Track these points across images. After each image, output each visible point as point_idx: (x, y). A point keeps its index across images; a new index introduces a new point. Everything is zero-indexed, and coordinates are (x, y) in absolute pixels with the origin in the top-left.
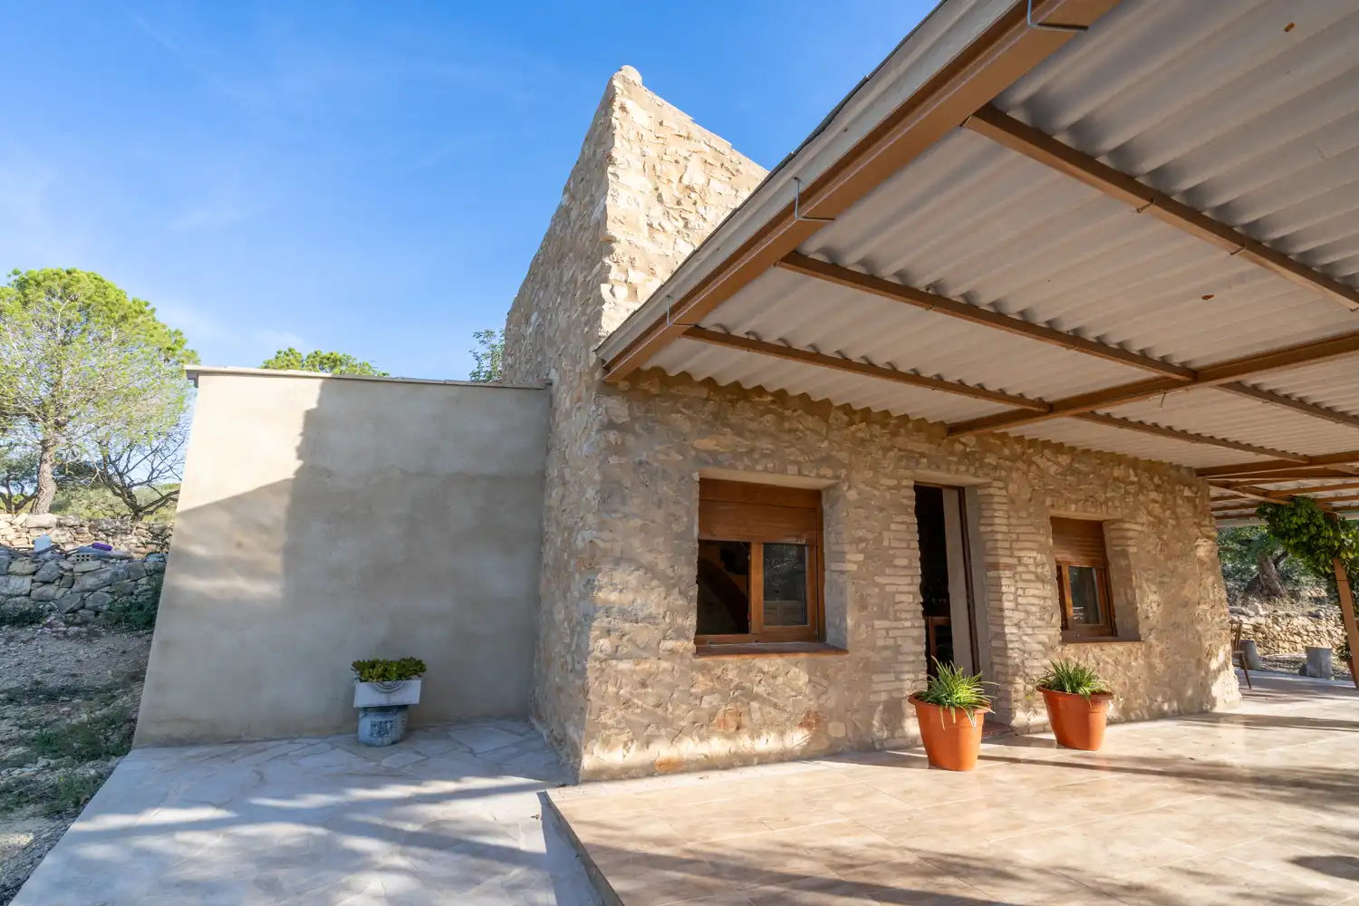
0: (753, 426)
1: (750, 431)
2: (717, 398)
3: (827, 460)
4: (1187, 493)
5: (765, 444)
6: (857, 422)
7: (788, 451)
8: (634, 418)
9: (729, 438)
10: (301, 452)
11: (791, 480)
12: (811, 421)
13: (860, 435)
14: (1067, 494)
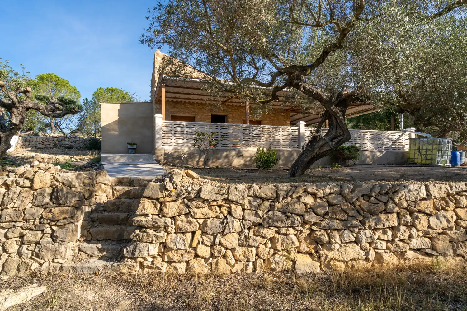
0: (180, 107)
2: (174, 103)
4: (283, 114)
5: (182, 110)
7: (186, 111)
9: (176, 109)
10: (119, 115)
11: (190, 115)
12: (191, 106)
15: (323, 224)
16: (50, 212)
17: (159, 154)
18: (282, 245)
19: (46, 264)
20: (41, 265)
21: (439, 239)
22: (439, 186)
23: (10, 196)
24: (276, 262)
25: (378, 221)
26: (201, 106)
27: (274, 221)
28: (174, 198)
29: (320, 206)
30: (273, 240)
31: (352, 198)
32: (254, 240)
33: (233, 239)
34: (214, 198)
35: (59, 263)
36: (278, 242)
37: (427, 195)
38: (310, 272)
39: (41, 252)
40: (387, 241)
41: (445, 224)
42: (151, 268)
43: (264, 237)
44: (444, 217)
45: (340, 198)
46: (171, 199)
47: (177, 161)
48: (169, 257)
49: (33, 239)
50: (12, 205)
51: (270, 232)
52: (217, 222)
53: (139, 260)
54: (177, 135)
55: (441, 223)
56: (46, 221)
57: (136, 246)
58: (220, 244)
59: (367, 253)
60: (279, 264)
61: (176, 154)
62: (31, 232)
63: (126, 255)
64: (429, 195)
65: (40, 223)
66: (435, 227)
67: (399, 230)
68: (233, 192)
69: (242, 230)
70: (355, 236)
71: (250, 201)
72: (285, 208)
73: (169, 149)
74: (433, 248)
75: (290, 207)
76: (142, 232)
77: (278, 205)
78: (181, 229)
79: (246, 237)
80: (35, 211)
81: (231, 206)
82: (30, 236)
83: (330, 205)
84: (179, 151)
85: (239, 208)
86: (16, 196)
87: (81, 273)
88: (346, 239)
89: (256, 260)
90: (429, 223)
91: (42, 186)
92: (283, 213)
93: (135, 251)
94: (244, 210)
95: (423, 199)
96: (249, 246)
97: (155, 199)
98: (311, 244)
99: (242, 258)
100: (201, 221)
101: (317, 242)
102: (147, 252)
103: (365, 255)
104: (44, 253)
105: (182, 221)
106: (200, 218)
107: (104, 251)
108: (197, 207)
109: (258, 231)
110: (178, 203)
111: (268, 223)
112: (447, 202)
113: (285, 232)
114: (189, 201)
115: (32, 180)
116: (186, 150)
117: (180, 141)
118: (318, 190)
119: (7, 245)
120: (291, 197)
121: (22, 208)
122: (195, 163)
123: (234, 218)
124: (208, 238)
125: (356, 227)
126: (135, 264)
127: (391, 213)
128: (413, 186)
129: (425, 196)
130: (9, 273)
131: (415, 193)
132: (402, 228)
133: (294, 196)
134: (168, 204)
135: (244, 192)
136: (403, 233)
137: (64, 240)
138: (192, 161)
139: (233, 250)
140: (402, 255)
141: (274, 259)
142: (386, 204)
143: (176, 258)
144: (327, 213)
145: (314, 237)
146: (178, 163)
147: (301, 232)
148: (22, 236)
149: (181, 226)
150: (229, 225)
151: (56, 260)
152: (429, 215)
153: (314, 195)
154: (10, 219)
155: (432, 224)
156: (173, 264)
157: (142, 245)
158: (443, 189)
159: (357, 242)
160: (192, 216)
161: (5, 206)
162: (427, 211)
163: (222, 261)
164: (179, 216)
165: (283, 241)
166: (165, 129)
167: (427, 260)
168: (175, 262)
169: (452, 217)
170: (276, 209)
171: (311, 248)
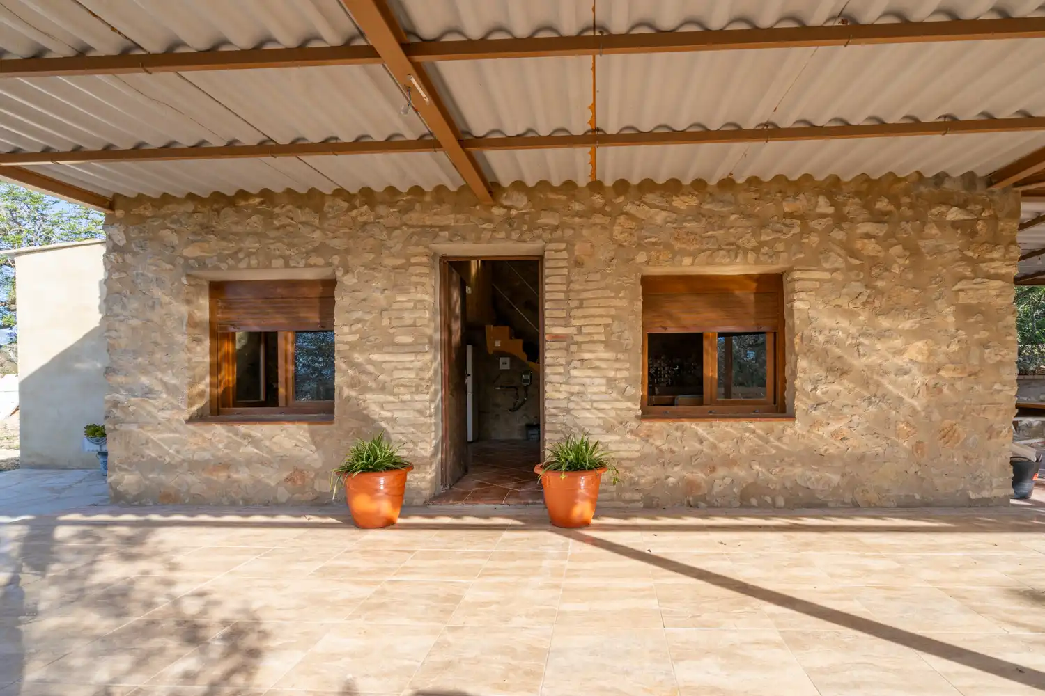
0: (239, 229)
1: (235, 234)
2: (204, 210)
3: (321, 250)
6: (358, 205)
7: (272, 247)
8: (128, 239)
9: (214, 244)
13: (361, 219)
14: (678, 246)
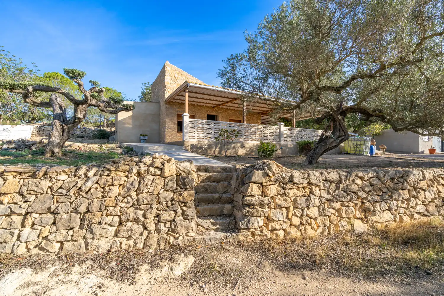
8: (169, 107)
9: (181, 109)
11: (191, 114)
14: (232, 116)
15: (369, 198)
16: (181, 195)
17: (187, 145)
18: (346, 214)
19: (181, 238)
20: (177, 238)
21: (430, 206)
22: (429, 171)
23: (145, 183)
24: (342, 226)
25: (400, 195)
26: (199, 108)
27: (340, 197)
28: (273, 183)
29: (366, 186)
30: (339, 211)
31: (384, 180)
32: (328, 211)
33: (315, 211)
34: (302, 182)
35: (191, 236)
36: (342, 212)
37: (423, 177)
38: (362, 231)
39: (176, 228)
40: (404, 208)
41: (433, 196)
42: (260, 235)
43: (334, 209)
44: (433, 191)
45: (378, 181)
46: (271, 183)
47: (200, 151)
48: (272, 226)
49: (168, 218)
50: (147, 190)
51: (337, 205)
52: (304, 199)
53: (252, 230)
54: (199, 130)
55: (431, 195)
56: (177, 203)
57: (249, 220)
58: (307, 215)
59: (395, 216)
60: (344, 227)
61: (199, 145)
62: (165, 212)
63: (242, 227)
64: (424, 178)
65: (172, 204)
66: (428, 198)
67: (411, 201)
68: (313, 177)
69: (320, 204)
70: (388, 205)
71: (324, 183)
72: (346, 188)
73: (194, 141)
74: (428, 211)
75: (349, 187)
76: (251, 209)
77: (341, 186)
78: (279, 206)
79: (323, 209)
80: (167, 195)
81: (312, 188)
82: (165, 216)
83: (372, 185)
84: (202, 142)
85: (317, 189)
86: (150, 183)
87: (210, 242)
88: (384, 208)
89: (330, 225)
90: (425, 195)
91: (170, 174)
92: (344, 191)
93: (249, 223)
94: (320, 190)
95: (421, 180)
96: (325, 215)
97: (259, 183)
98: (362, 212)
99: (320, 224)
100: (292, 199)
101: (366, 211)
102: (257, 224)
103: (394, 218)
104: (179, 229)
105: (279, 199)
106: (292, 197)
107: (217, 225)
108: (290, 189)
109: (330, 205)
110: (276, 186)
111: (336, 199)
112: (433, 182)
113: (347, 205)
114: (283, 184)
115: (161, 170)
116: (206, 142)
117: (201, 135)
118: (364, 175)
119: (148, 224)
120: (349, 180)
121: (156, 193)
122: (213, 152)
123: (315, 196)
124: (298, 211)
125: (388, 200)
126: (249, 233)
127: (405, 190)
128: (416, 172)
129: (422, 178)
130: (152, 247)
131: (417, 176)
132: (412, 199)
133: (351, 180)
134: (269, 187)
135: (319, 177)
136: (413, 202)
137: (193, 218)
138: (211, 150)
139: (315, 219)
140: (412, 217)
141: (341, 224)
142: (403, 183)
143: (278, 227)
144: (370, 191)
145: (365, 207)
146: (201, 152)
147: (356, 204)
148: (158, 216)
149: (279, 203)
150: (312, 201)
151: (189, 234)
152: (424, 190)
153: (361, 178)
154: (147, 202)
155: (427, 196)
156: (275, 232)
157: (253, 219)
158: (431, 174)
159: (390, 209)
160: (286, 195)
161: (141, 191)
162: (424, 188)
163: (308, 228)
164: (277, 195)
165: (346, 211)
166: (190, 125)
167: (425, 219)
168: (277, 230)
169: (436, 191)
170: (340, 189)
171: (362, 215)
